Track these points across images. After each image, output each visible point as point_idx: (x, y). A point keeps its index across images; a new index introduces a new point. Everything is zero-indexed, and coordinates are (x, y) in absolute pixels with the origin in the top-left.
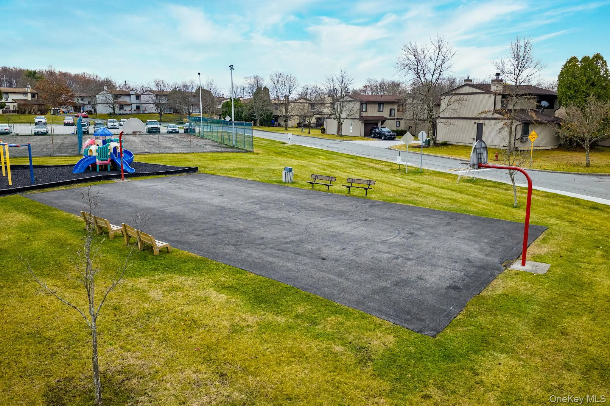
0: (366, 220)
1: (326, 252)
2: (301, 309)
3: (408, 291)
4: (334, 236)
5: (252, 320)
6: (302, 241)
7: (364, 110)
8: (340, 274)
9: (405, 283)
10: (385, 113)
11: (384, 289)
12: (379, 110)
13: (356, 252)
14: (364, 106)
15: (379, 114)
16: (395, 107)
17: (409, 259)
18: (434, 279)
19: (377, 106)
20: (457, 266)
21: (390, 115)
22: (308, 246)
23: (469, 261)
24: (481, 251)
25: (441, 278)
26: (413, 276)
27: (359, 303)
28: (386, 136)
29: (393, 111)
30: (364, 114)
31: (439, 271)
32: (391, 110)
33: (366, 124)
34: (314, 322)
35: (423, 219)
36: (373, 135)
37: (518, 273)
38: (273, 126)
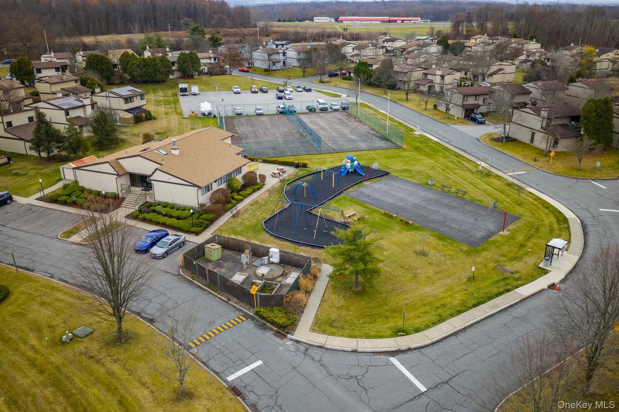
0: (463, 212)
1: (452, 226)
2: (449, 241)
3: (472, 238)
4: (454, 219)
5: (440, 243)
6: (445, 221)
7: (466, 100)
8: (456, 233)
9: (471, 236)
10: (480, 101)
11: (467, 237)
12: (476, 100)
13: (460, 226)
14: (466, 97)
15: (476, 102)
16: (488, 97)
17: (474, 229)
18: (478, 236)
19: (474, 97)
20: (486, 232)
21: (484, 103)
22: (447, 223)
23: (489, 230)
24: (494, 227)
25: (480, 235)
26: (474, 234)
27: (461, 241)
28: (479, 121)
29: (486, 100)
30: (465, 103)
31: (481, 233)
32: (484, 99)
33: (466, 110)
34: (452, 244)
35: (482, 212)
36: (470, 119)
37: (501, 235)
38: (395, 89)
